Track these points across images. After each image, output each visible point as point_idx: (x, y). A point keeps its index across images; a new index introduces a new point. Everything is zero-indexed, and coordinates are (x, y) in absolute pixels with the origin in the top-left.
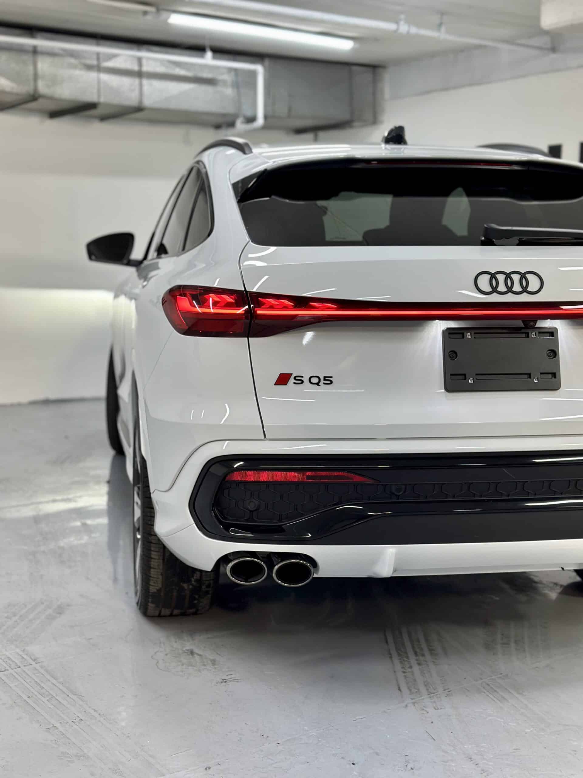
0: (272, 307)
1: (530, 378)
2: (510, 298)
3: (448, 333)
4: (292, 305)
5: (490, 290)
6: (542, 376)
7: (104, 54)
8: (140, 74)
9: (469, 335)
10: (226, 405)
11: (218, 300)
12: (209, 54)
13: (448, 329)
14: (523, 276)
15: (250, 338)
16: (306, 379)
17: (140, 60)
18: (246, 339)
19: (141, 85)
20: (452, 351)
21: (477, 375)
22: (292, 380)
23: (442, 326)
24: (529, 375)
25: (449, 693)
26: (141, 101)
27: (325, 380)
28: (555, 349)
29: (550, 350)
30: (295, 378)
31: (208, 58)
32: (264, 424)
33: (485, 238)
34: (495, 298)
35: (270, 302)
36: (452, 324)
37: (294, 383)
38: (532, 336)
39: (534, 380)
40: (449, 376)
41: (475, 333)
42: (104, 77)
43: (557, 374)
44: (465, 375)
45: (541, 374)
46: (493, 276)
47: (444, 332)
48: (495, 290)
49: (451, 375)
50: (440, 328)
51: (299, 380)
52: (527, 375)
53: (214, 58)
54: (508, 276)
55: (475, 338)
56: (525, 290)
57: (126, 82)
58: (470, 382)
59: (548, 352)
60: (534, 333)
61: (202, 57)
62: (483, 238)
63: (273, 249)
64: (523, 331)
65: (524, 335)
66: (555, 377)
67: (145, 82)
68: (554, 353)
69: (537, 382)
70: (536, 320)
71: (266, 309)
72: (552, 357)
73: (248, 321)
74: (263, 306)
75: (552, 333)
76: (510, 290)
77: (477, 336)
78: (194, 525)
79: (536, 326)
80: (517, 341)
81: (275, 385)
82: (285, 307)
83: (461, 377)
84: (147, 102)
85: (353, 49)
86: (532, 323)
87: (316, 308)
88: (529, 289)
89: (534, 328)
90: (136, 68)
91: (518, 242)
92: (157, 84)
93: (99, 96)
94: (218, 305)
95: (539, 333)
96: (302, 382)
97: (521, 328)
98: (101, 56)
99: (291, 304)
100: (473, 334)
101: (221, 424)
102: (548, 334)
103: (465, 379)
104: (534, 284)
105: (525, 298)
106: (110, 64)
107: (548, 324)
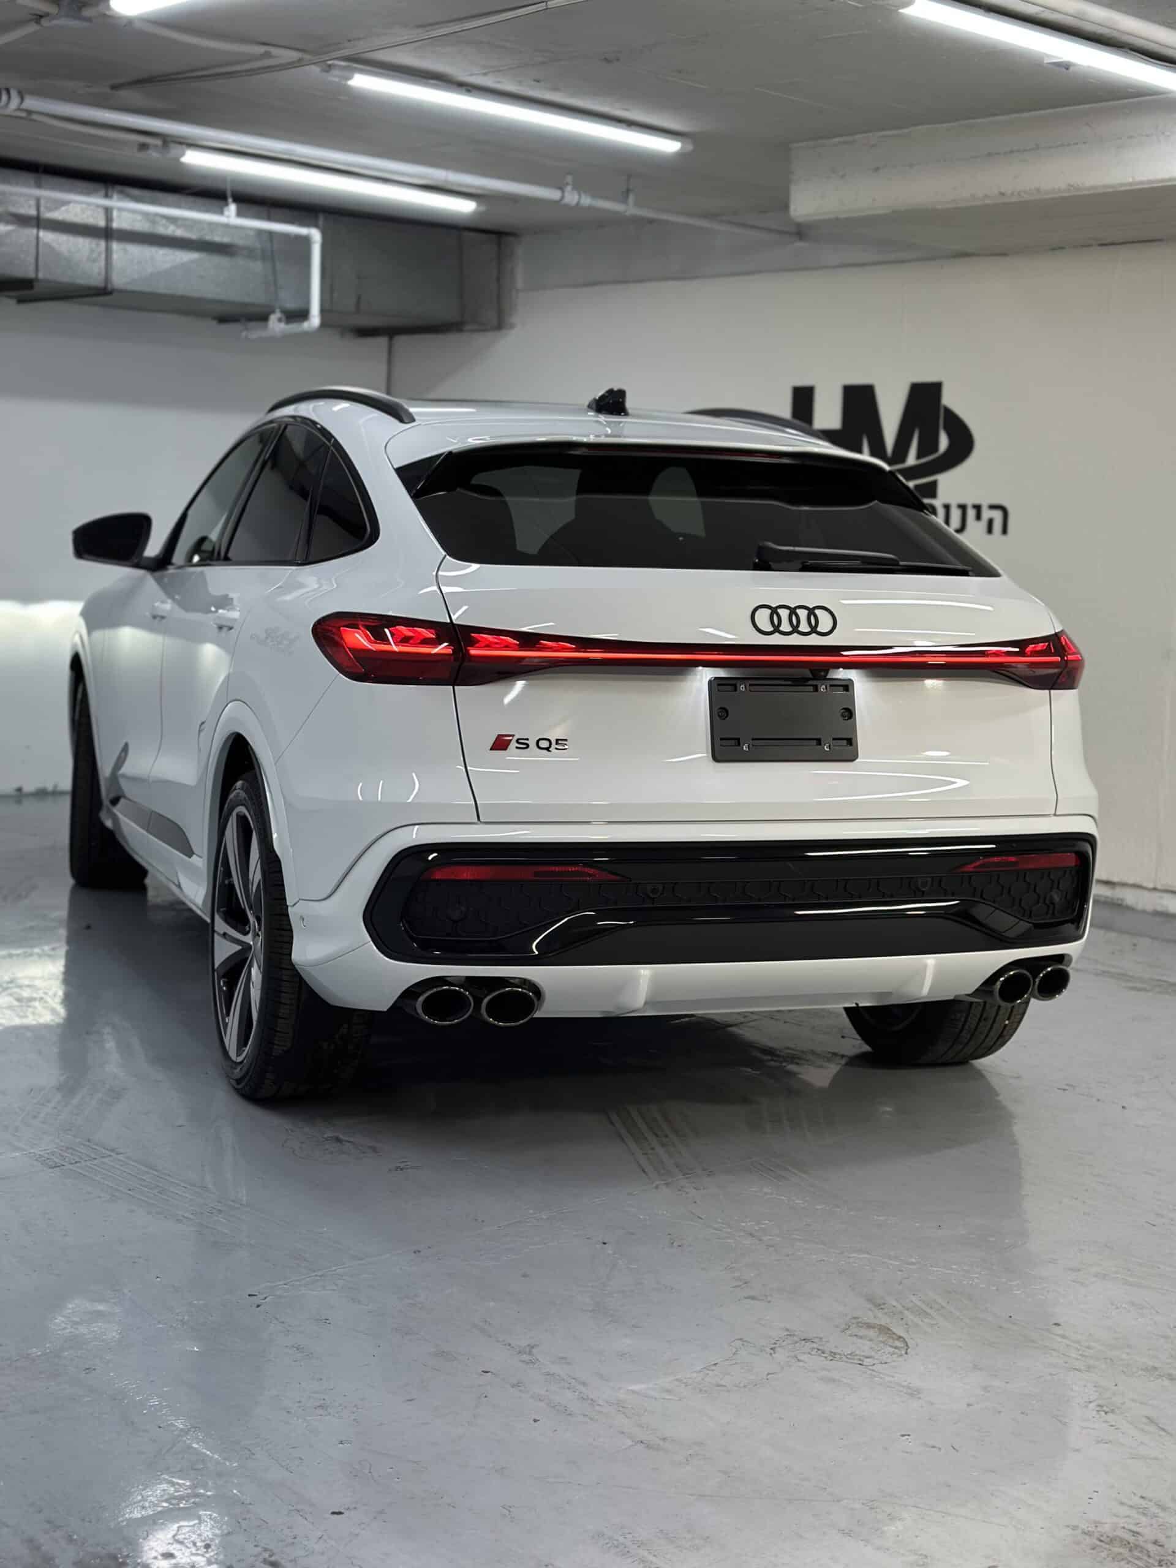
0: (489, 646)
1: (820, 744)
2: (795, 640)
3: (716, 685)
4: (516, 644)
5: (771, 629)
6: (835, 741)
7: (48, 199)
8: (107, 234)
9: (742, 688)
10: (414, 775)
11: (411, 634)
12: (232, 208)
13: (716, 678)
14: (811, 612)
15: (456, 687)
16: (532, 743)
17: (108, 211)
18: (451, 687)
19: (108, 252)
20: (721, 708)
21: (753, 739)
22: (514, 744)
23: (708, 675)
24: (819, 742)
25: (711, 1174)
26: (107, 279)
27: (557, 743)
28: (850, 708)
29: (844, 709)
30: (517, 741)
31: (230, 215)
32: (478, 802)
33: (759, 560)
34: (777, 640)
35: (486, 639)
36: (721, 673)
37: (517, 748)
38: (822, 690)
39: (825, 747)
40: (717, 740)
41: (750, 685)
42: (47, 236)
43: (853, 741)
44: (738, 740)
45: (834, 739)
46: (774, 611)
47: (710, 682)
48: (776, 629)
49: (721, 739)
50: (706, 678)
51: (523, 744)
52: (815, 741)
53: (239, 214)
54: (793, 611)
55: (750, 691)
56: (814, 630)
57: (82, 246)
58: (745, 749)
59: (842, 711)
60: (824, 687)
61: (221, 212)
62: (757, 561)
63: (475, 567)
64: (810, 682)
65: (811, 689)
66: (851, 744)
67: (115, 246)
68: (849, 713)
69: (828, 750)
70: (827, 668)
71: (480, 648)
72: (847, 718)
73: (458, 664)
74: (477, 645)
75: (847, 686)
76: (795, 630)
77: (752, 688)
78: (371, 942)
79: (828, 677)
80: (803, 695)
81: (491, 749)
82: (508, 647)
83: (733, 742)
84: (118, 280)
85: (475, 213)
86: (823, 674)
87: (548, 648)
88: (819, 629)
89: (825, 678)
90: (102, 223)
91: (800, 566)
92: (135, 250)
93: (37, 270)
94: (411, 641)
95: (831, 686)
96: (528, 746)
97: (808, 679)
98: (42, 202)
99: (515, 642)
100: (748, 687)
101: (409, 803)
102: (841, 688)
103: (739, 744)
104: (825, 623)
105: (814, 640)
106: (58, 215)
107: (841, 674)
